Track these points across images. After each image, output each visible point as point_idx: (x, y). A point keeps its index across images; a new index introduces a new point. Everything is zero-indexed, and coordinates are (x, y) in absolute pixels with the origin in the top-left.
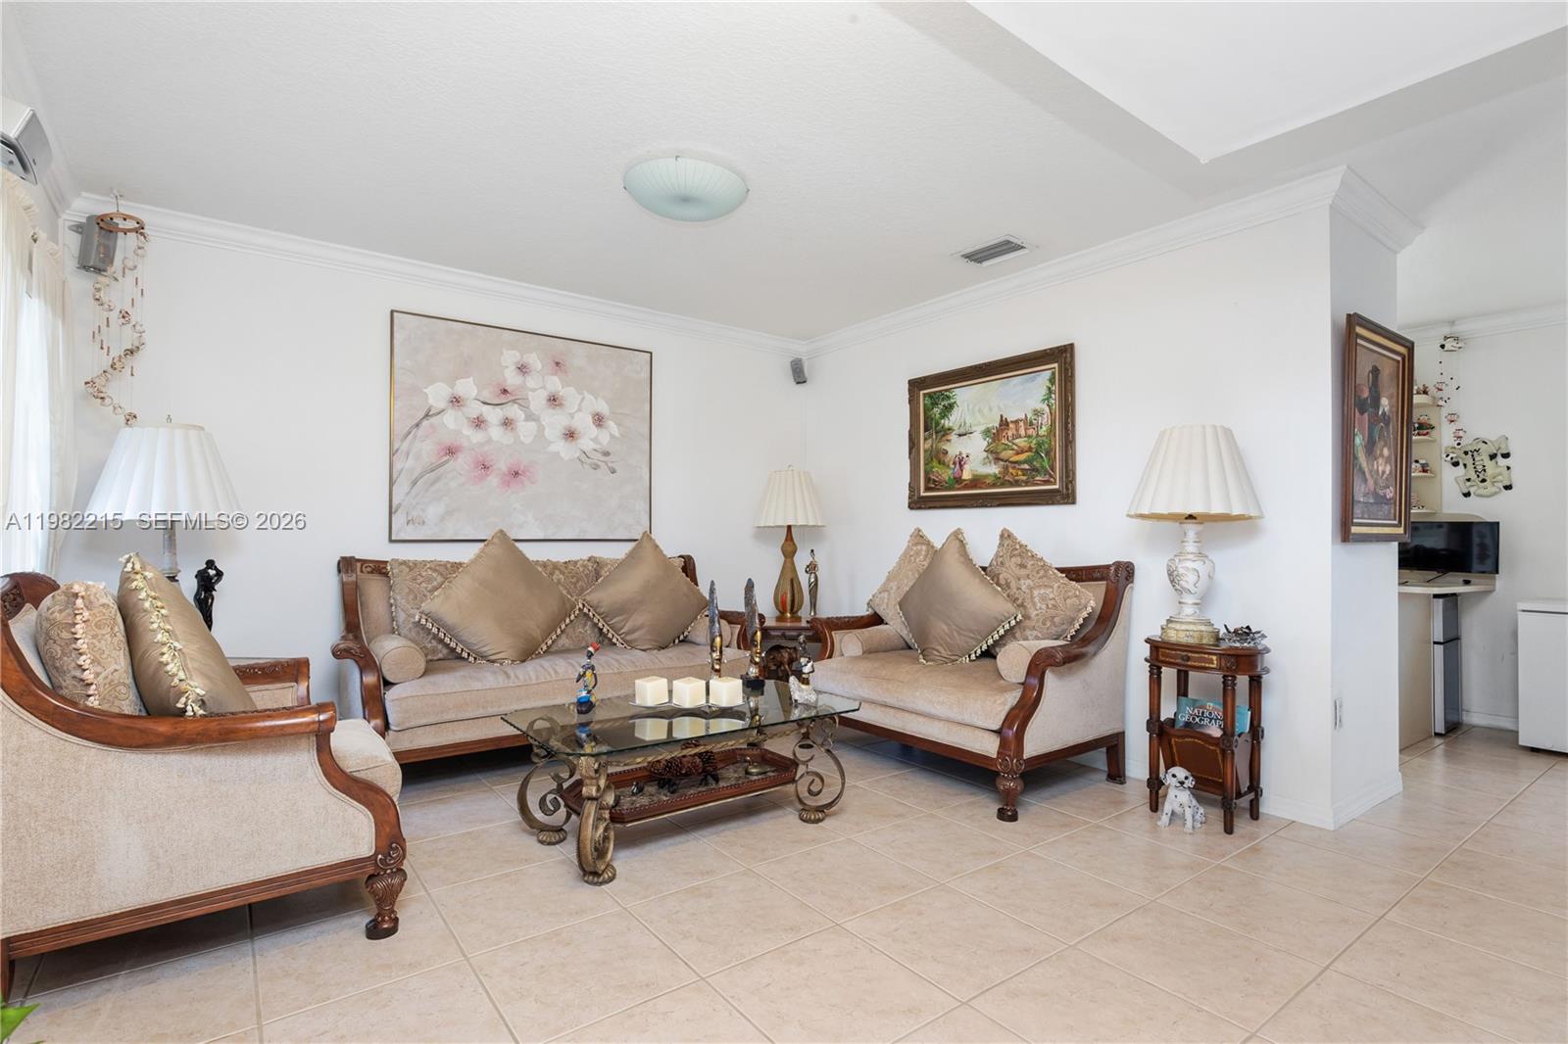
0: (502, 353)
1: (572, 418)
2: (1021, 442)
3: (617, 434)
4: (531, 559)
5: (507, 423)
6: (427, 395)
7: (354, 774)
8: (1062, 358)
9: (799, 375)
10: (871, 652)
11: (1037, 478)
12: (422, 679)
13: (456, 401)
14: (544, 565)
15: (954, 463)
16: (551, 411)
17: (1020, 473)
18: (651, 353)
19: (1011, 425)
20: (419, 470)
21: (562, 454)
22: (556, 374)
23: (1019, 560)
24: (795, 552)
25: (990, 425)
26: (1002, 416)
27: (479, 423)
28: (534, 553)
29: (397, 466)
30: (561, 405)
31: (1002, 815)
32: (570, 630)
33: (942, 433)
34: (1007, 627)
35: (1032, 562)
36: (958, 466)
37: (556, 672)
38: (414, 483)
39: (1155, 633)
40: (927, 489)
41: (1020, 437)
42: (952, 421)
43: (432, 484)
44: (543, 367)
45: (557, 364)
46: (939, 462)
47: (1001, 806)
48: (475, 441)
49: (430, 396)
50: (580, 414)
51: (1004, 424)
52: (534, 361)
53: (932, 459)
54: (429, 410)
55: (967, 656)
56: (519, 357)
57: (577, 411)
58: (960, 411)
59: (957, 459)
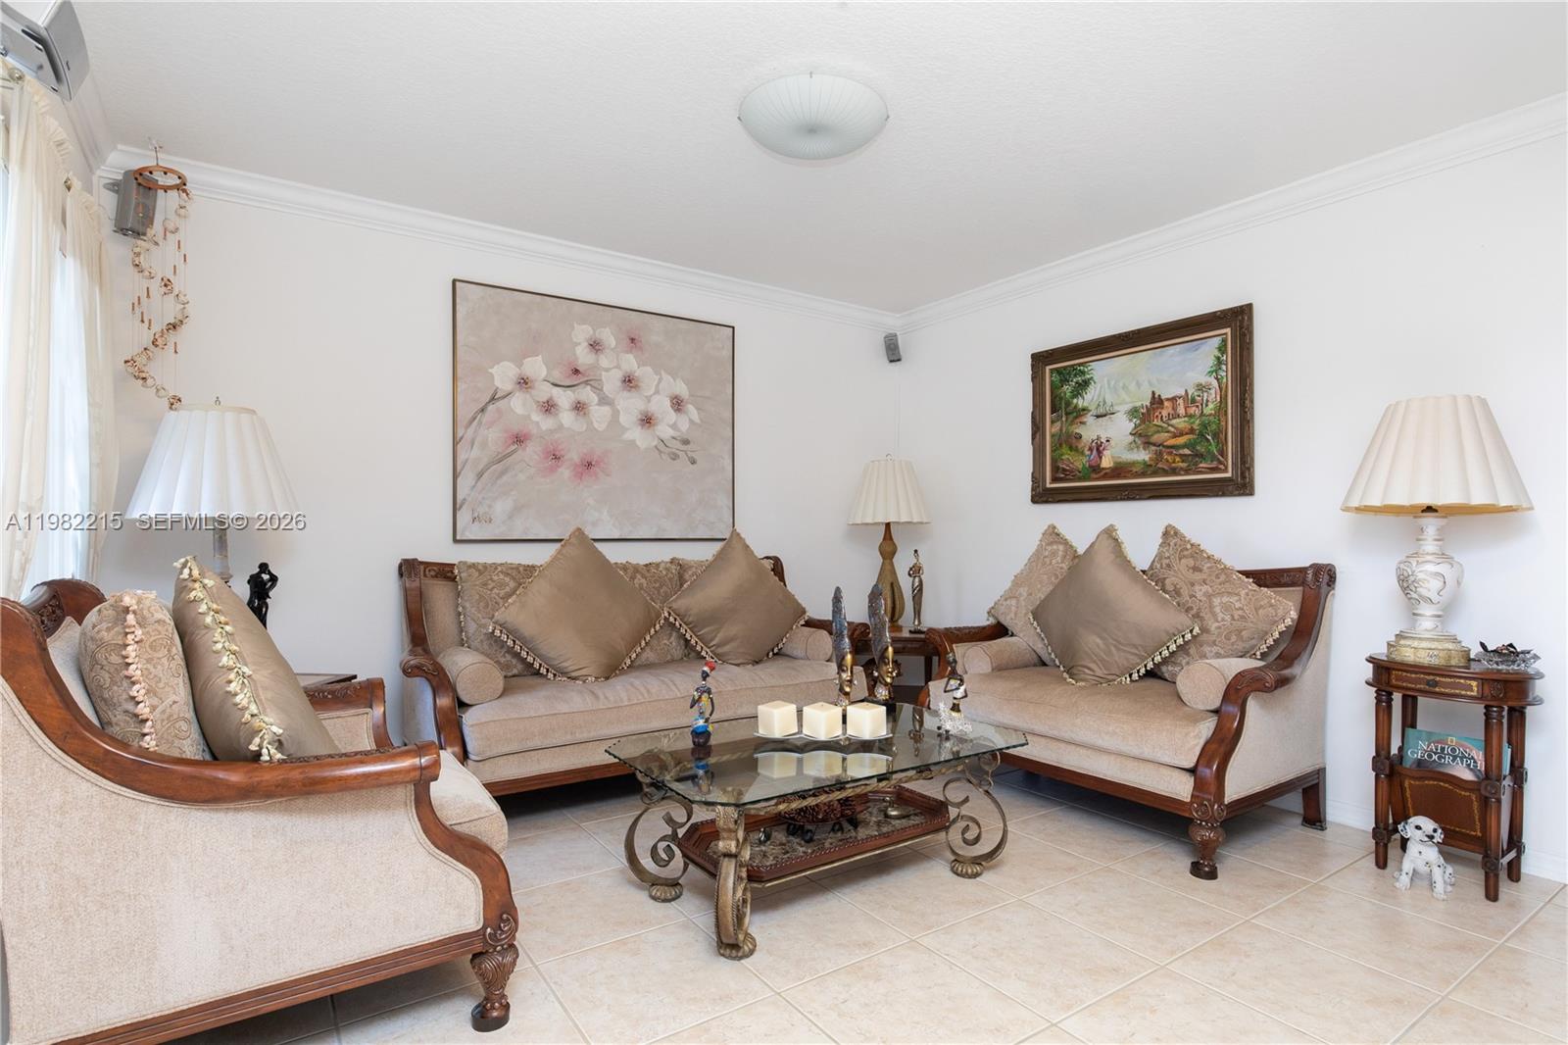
0: (573, 328)
1: (649, 401)
2: (1180, 423)
3: (698, 421)
4: (612, 561)
5: (579, 407)
6: (492, 375)
7: (456, 828)
8: (1237, 322)
9: (893, 352)
10: (1003, 668)
11: (1201, 465)
12: (501, 700)
13: (524, 383)
14: (625, 567)
15: (1091, 449)
16: (626, 394)
17: (1178, 459)
18: (733, 328)
19: (1166, 404)
20: (485, 461)
21: (638, 443)
22: (631, 352)
23: (1191, 563)
24: (895, 553)
25: (1138, 404)
26: (1153, 393)
27: (549, 407)
28: (615, 554)
29: (461, 458)
30: (636, 387)
31: (1197, 870)
32: (654, 642)
33: (1075, 414)
34: (1180, 641)
35: (1209, 565)
36: (1095, 451)
37: (648, 691)
38: (480, 475)
39: (1380, 651)
40: (1054, 480)
41: (1179, 417)
42: (1088, 400)
43: (499, 477)
44: (617, 344)
45: (633, 340)
46: (1071, 448)
47: (1196, 860)
48: (544, 428)
49: (496, 377)
50: (658, 397)
51: (1157, 401)
52: (608, 337)
53: (1061, 445)
54: (495, 393)
55: (1127, 676)
56: (591, 332)
57: (654, 394)
58: (1098, 388)
59: (1094, 444)
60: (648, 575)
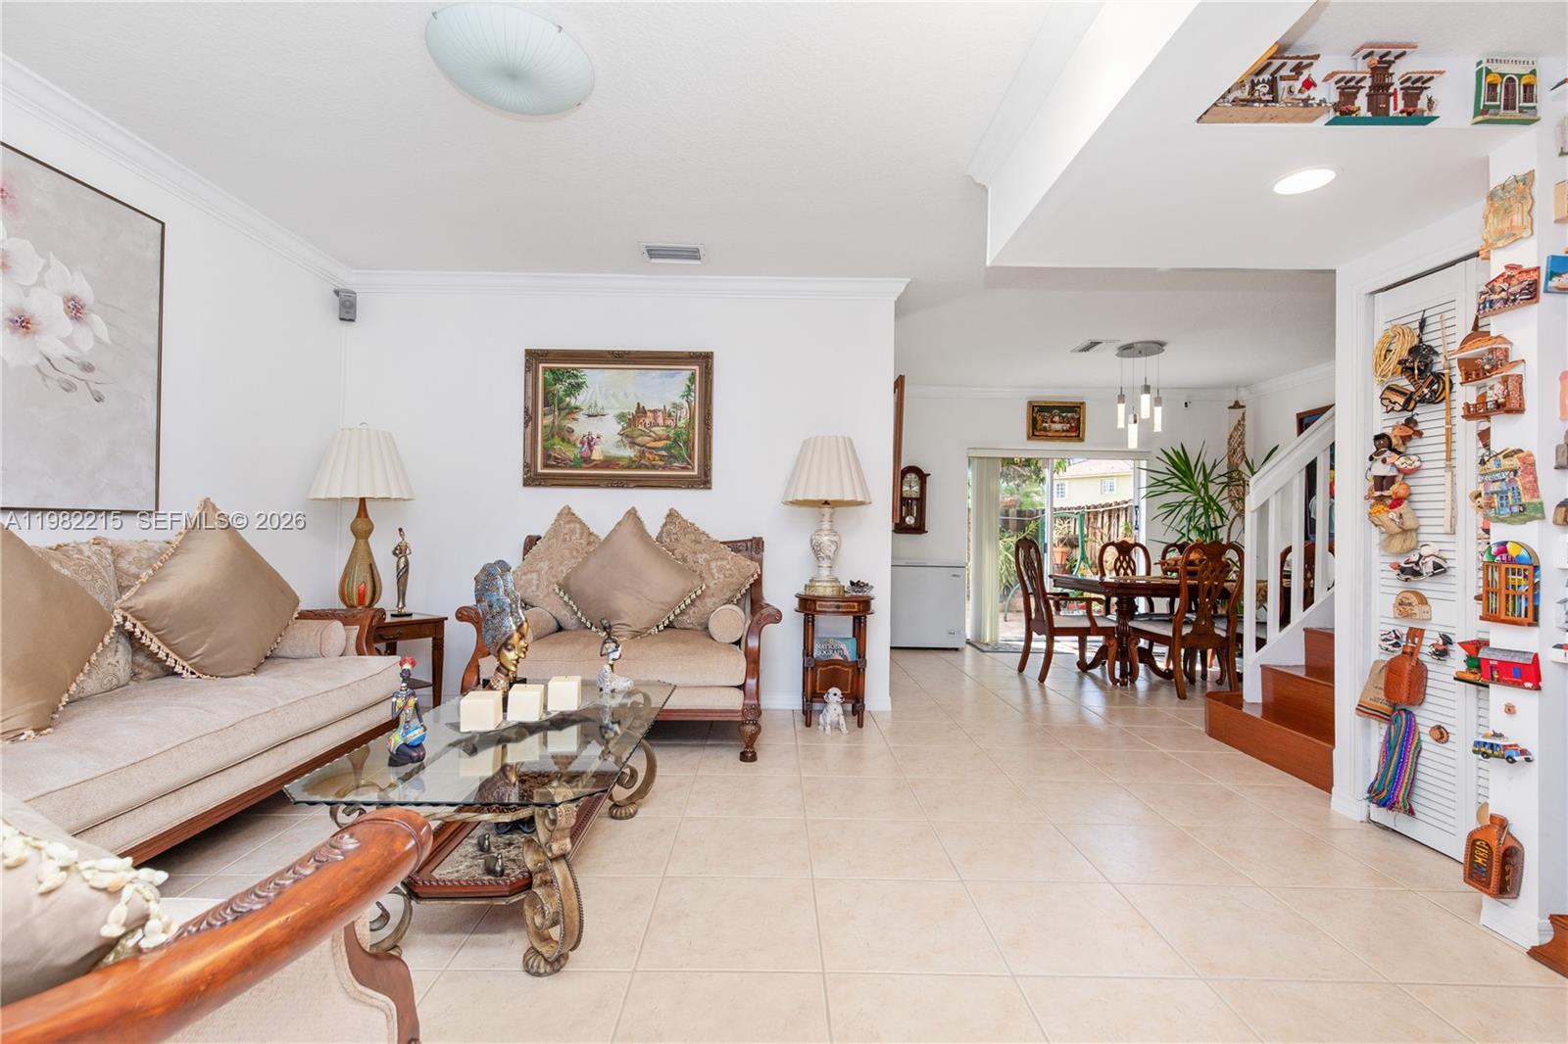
1: (27, 294)
2: (659, 431)
3: (106, 338)
8: (702, 363)
9: (347, 309)
11: (675, 464)
15: (582, 443)
17: (657, 458)
19: (649, 414)
23: (691, 537)
24: (370, 532)
25: (626, 411)
26: (639, 404)
30: (3, 265)
31: (744, 757)
33: (567, 411)
34: (693, 596)
35: (704, 539)
36: (586, 445)
40: (546, 466)
41: (658, 425)
42: (580, 399)
46: (563, 440)
47: (742, 750)
50: (41, 291)
51: (641, 411)
53: (553, 436)
55: (655, 627)
57: (35, 284)
58: (590, 393)
59: (585, 439)
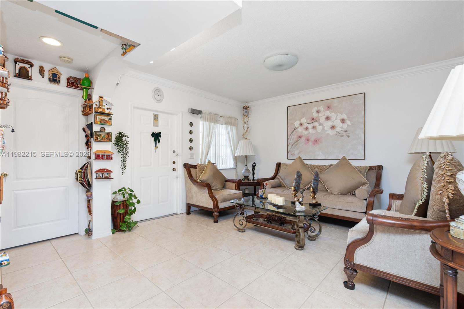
0: (312, 109)
1: (334, 122)
3: (350, 124)
4: (308, 164)
5: (314, 127)
6: (295, 124)
13: (301, 124)
16: (326, 121)
18: (365, 93)
20: (293, 143)
21: (330, 134)
22: (328, 110)
27: (307, 129)
29: (289, 142)
30: (330, 119)
38: (292, 146)
43: (296, 145)
44: (324, 110)
45: (328, 107)
48: (305, 134)
49: (295, 125)
50: (336, 120)
52: (321, 108)
54: (295, 128)
56: (317, 108)
57: (335, 120)
60: (319, 168)
